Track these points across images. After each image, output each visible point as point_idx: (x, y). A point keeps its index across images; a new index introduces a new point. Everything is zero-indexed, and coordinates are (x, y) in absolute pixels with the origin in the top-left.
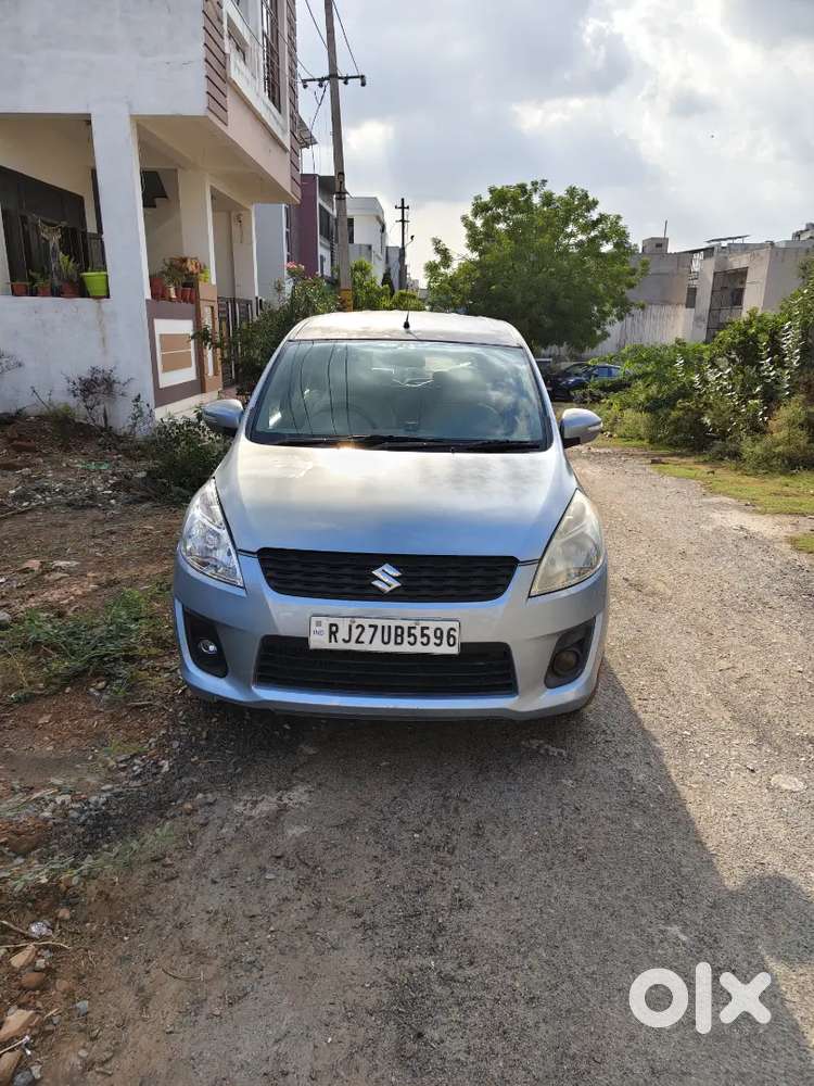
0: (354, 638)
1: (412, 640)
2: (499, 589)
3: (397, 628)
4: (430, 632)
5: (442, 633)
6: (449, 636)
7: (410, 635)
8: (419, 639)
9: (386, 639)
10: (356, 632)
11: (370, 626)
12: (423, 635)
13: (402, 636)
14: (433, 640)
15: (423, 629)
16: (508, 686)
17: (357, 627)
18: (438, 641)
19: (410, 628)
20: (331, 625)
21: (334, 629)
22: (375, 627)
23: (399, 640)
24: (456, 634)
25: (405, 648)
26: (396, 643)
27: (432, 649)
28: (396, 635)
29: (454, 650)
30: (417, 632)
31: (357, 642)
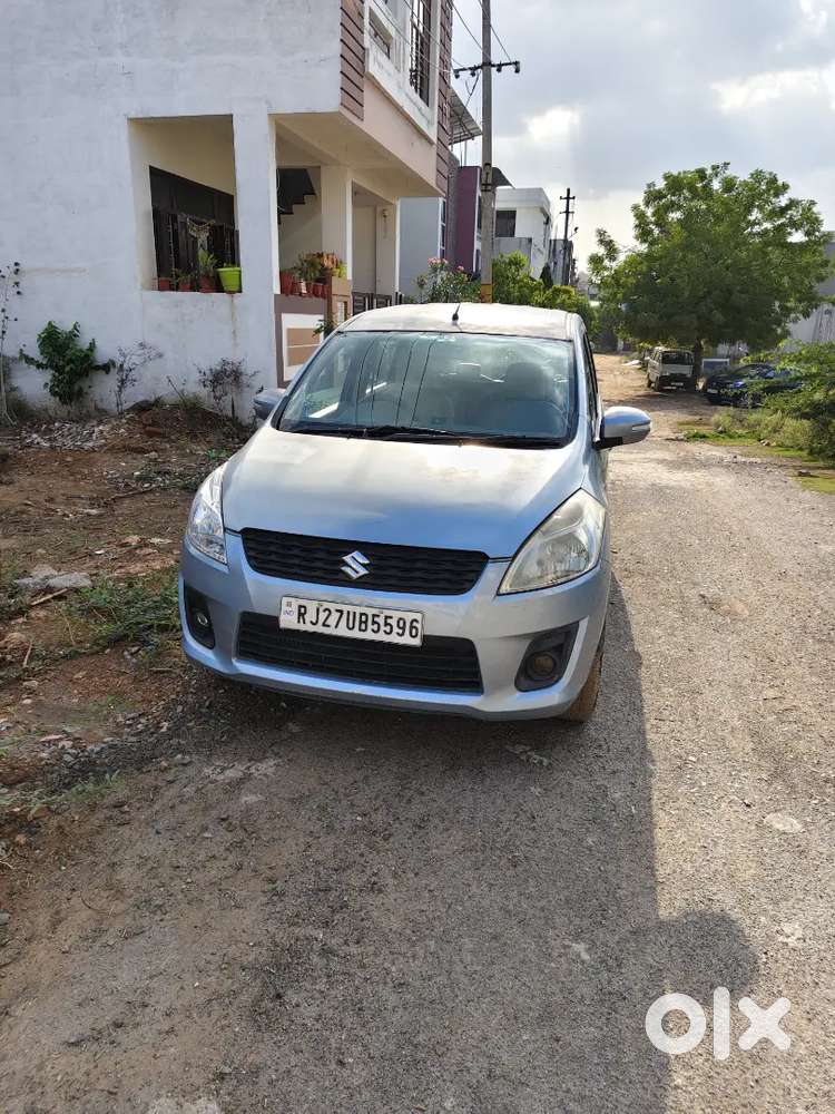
0: (321, 622)
1: (375, 627)
2: (467, 585)
3: (361, 614)
4: (393, 622)
5: (404, 623)
6: (412, 627)
7: (374, 622)
8: (383, 628)
9: (351, 626)
10: (323, 616)
11: (337, 611)
12: (386, 624)
13: (366, 622)
14: (396, 630)
15: (386, 617)
16: (474, 684)
17: (325, 610)
18: (401, 631)
19: (374, 616)
20: (300, 607)
21: (303, 610)
22: (341, 612)
23: (363, 627)
24: (419, 626)
25: (369, 635)
26: (360, 630)
27: (394, 639)
28: (361, 622)
29: (417, 642)
30: (381, 620)
31: (324, 625)
